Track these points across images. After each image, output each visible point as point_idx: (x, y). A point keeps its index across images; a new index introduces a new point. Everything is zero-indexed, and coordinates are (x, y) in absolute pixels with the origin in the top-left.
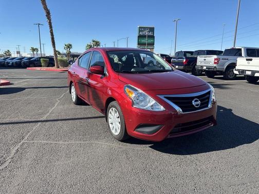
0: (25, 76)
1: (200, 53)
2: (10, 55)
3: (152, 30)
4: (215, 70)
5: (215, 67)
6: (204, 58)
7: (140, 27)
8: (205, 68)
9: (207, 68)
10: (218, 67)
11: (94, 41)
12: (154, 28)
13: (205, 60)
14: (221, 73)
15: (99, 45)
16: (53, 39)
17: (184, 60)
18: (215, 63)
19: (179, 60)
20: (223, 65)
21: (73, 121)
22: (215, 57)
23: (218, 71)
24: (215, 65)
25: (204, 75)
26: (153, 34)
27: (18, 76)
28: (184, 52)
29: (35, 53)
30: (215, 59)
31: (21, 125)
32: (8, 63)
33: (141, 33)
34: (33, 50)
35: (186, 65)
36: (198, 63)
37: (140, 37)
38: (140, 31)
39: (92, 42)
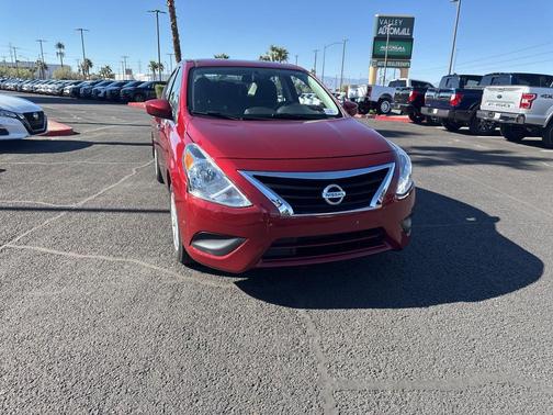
0: (113, 119)
1: (496, 79)
2: (112, 76)
3: (408, 23)
4: (521, 122)
5: (523, 115)
6: (497, 93)
7: (380, 17)
8: (497, 116)
9: (502, 117)
10: (530, 116)
11: (273, 49)
12: (413, 19)
13: (500, 97)
14: (535, 129)
15: (284, 58)
16: (177, 42)
17: (453, 97)
18: (522, 105)
19: (442, 94)
20: (543, 112)
21: (126, 214)
22: (526, 89)
23: (530, 126)
24: (522, 111)
25: (497, 134)
26: (411, 32)
27: (100, 119)
28: (461, 76)
29: (157, 73)
30: (524, 96)
31: (28, 214)
32: (98, 92)
33: (382, 32)
34: (154, 66)
35: (455, 108)
36: (484, 106)
37: (379, 39)
38: (379, 26)
39: (270, 52)
